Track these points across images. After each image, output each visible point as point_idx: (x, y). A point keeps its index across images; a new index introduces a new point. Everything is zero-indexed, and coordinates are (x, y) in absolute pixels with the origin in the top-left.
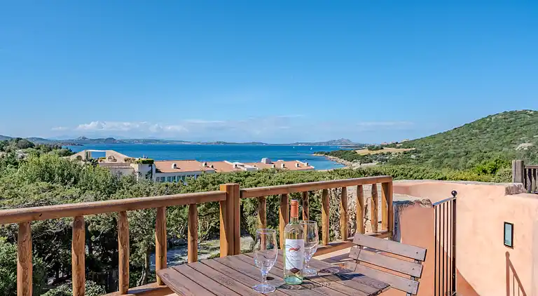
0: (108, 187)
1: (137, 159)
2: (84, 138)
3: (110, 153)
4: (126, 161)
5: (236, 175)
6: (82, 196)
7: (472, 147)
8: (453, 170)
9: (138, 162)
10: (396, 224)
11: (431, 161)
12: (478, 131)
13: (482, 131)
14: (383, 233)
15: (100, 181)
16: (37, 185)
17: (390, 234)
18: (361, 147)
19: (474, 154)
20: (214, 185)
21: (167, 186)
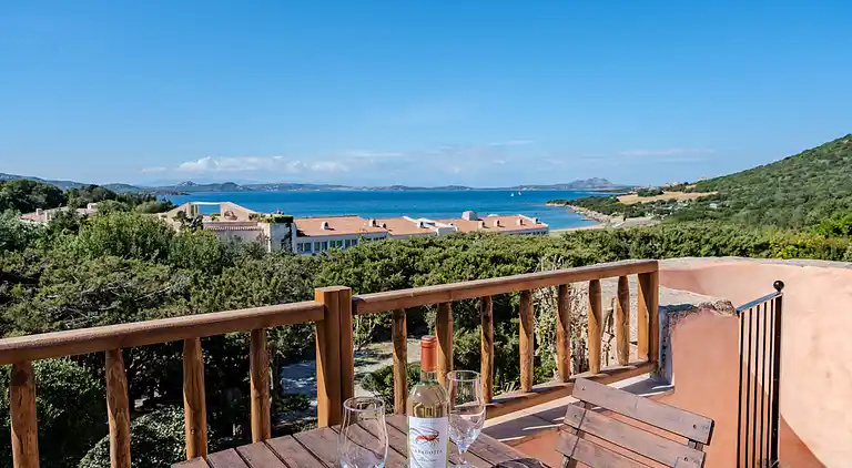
0: (214, 263)
1: (268, 216)
2: (190, 184)
3: (227, 206)
4: (250, 218)
5: (410, 244)
6: (173, 278)
7: (814, 188)
8: (781, 229)
9: (269, 221)
10: (664, 348)
11: (743, 212)
12: (827, 162)
13: (835, 162)
14: (640, 366)
15: (201, 253)
16: (103, 261)
17: (653, 366)
18: (626, 191)
19: (819, 200)
20: (373, 260)
21: (300, 262)
